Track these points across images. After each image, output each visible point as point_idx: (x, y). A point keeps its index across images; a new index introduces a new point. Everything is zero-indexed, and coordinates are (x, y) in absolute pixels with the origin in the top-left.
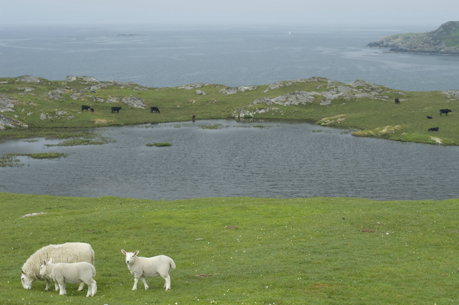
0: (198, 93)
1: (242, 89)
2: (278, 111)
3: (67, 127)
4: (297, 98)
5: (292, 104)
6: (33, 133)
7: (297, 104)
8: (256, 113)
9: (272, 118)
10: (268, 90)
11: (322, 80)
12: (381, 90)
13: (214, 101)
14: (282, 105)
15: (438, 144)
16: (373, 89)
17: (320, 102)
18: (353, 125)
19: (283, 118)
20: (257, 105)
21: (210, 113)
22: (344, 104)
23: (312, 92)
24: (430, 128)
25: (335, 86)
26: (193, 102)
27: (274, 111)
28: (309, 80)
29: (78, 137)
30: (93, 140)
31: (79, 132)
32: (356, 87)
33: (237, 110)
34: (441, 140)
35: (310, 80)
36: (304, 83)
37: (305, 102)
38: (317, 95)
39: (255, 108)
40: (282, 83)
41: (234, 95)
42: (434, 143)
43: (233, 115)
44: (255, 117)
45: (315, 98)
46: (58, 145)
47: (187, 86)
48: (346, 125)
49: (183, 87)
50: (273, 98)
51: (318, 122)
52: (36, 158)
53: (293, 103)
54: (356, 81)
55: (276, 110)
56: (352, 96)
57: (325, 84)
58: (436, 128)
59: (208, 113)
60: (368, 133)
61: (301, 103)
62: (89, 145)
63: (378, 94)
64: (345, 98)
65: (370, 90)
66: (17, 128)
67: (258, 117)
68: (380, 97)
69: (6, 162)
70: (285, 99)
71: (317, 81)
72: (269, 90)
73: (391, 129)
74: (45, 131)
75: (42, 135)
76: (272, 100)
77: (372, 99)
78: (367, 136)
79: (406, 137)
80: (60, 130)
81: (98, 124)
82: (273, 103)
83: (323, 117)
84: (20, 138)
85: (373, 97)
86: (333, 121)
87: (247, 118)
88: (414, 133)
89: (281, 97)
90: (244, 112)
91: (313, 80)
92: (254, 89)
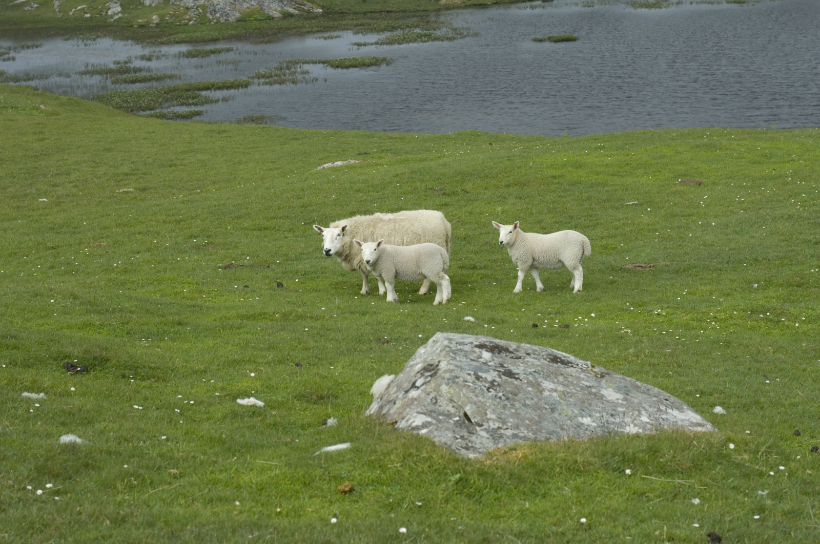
3: (391, 12)
6: (331, 23)
29: (412, 29)
30: (438, 33)
31: (413, 19)
46: (376, 43)
52: (338, 67)
62: (430, 42)
66: (302, 15)
69: (285, 75)
74: (353, 19)
75: (347, 27)
80: (379, 16)
81: (446, 4)
84: (308, 32)
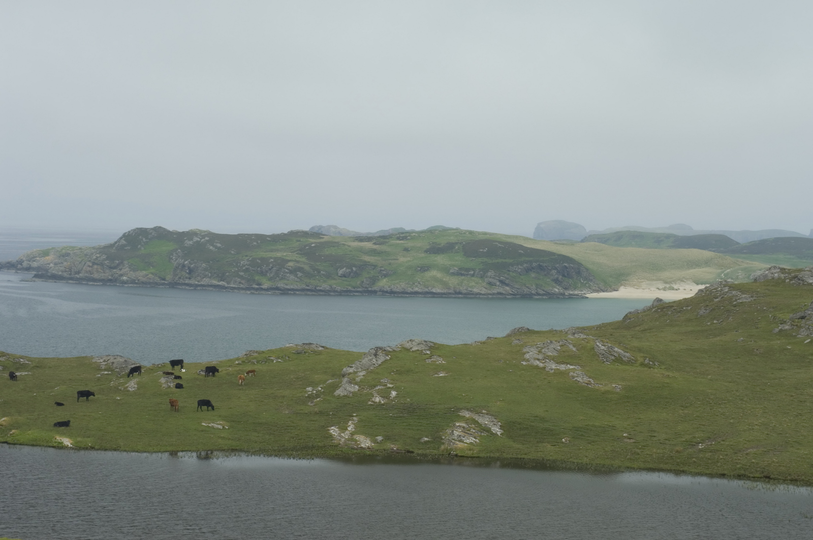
15: (66, 447)
24: (56, 422)
34: (72, 442)
42: (60, 447)
58: (65, 422)
79: (17, 437)
88: (30, 430)
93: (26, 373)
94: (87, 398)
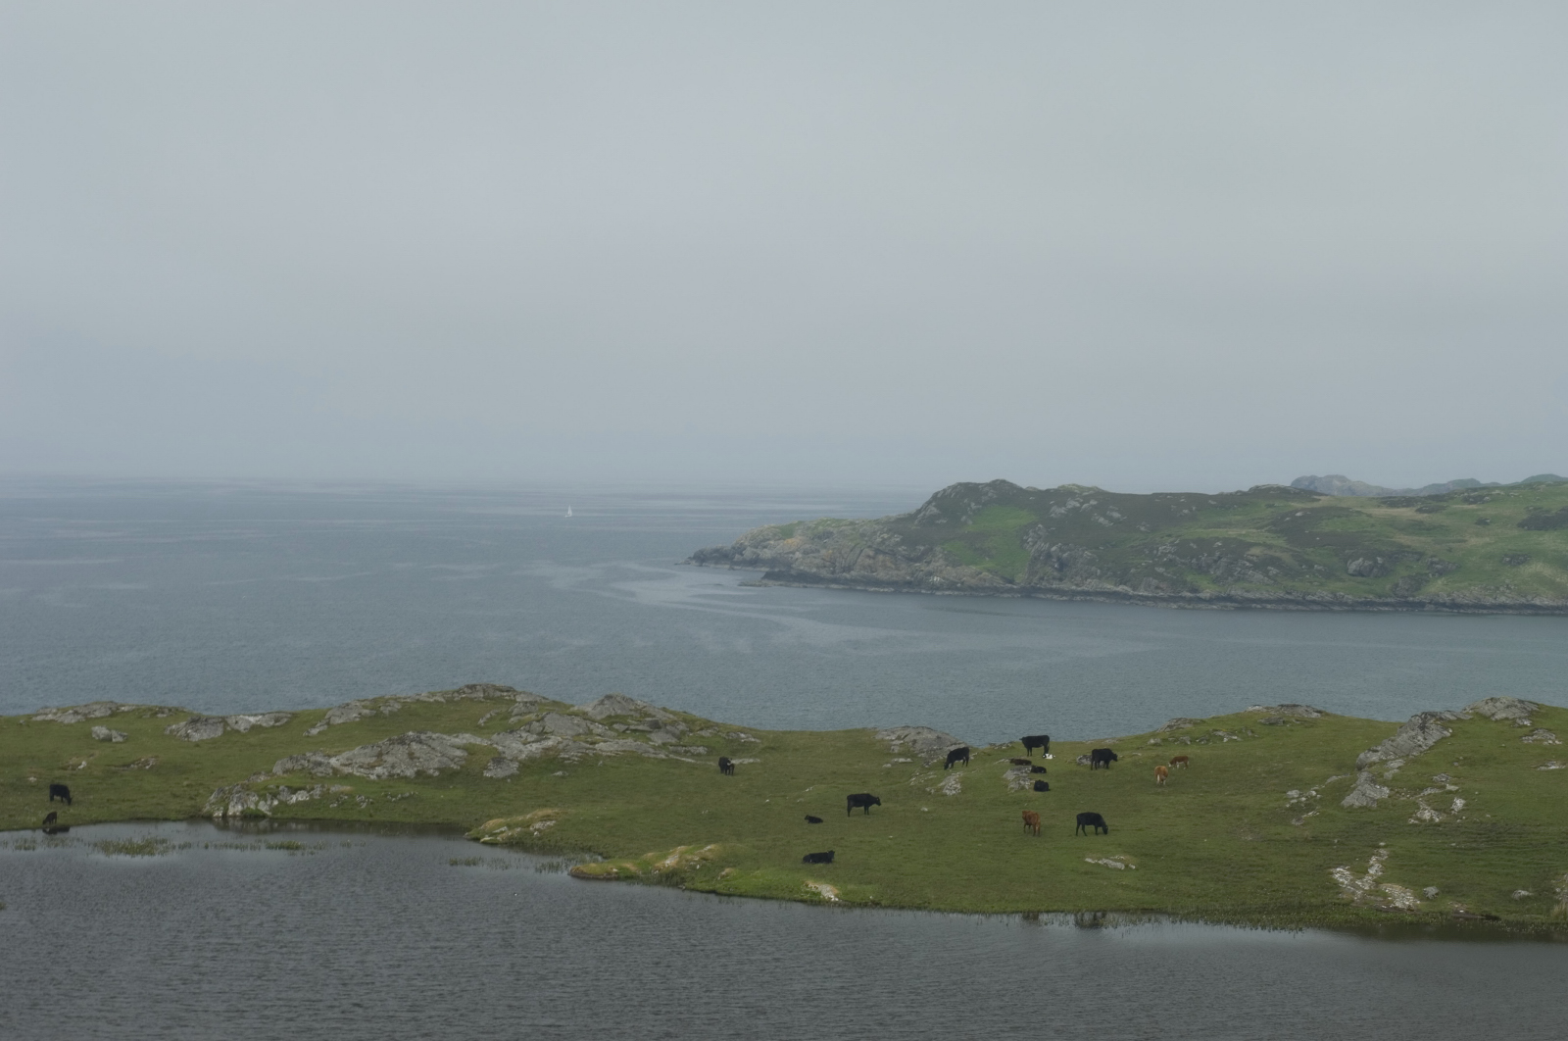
0: (98, 736)
1: (240, 722)
2: (351, 795)
4: (411, 756)
5: (394, 775)
7: (410, 772)
8: (281, 802)
9: (331, 819)
10: (322, 728)
11: (498, 694)
12: (682, 727)
13: (146, 763)
14: (363, 778)
15: (827, 903)
16: (656, 726)
17: (486, 768)
18: (579, 843)
19: (363, 818)
20: (285, 775)
21: (133, 801)
22: (559, 773)
23: (461, 736)
24: (808, 854)
25: (537, 716)
26: (82, 767)
27: (337, 797)
28: (456, 695)
32: (603, 719)
33: (218, 794)
34: (837, 892)
35: (460, 694)
36: (442, 703)
37: (435, 769)
38: (474, 745)
39: (278, 787)
40: (368, 703)
41: (213, 741)
42: (816, 901)
43: (207, 809)
44: (276, 816)
45: (470, 754)
47: (64, 711)
48: (556, 842)
49: (50, 717)
50: (335, 756)
51: (473, 833)
53: (399, 772)
54: (603, 700)
55: (342, 793)
56: (587, 749)
57: (504, 710)
58: (825, 854)
59: (128, 800)
60: (621, 868)
61: (425, 772)
63: (674, 741)
64: (562, 755)
65: (648, 729)
67: (286, 816)
68: (679, 748)
70: (374, 759)
71: (484, 698)
72: (326, 727)
73: (689, 857)
76: (333, 761)
77: (649, 758)
78: (618, 878)
79: (733, 882)
82: (335, 771)
83: (490, 817)
85: (651, 750)
86: (519, 829)
87: (251, 817)
88: (758, 869)
89: (362, 751)
90: (240, 798)
91: (469, 696)
92: (277, 724)
93: (751, 760)
94: (866, 809)
